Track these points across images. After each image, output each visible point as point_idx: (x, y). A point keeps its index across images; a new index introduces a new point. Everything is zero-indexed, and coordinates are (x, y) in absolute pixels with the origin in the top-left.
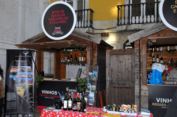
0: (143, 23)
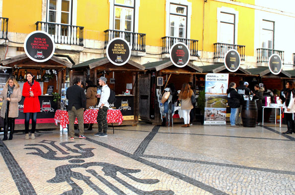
0: (61, 43)
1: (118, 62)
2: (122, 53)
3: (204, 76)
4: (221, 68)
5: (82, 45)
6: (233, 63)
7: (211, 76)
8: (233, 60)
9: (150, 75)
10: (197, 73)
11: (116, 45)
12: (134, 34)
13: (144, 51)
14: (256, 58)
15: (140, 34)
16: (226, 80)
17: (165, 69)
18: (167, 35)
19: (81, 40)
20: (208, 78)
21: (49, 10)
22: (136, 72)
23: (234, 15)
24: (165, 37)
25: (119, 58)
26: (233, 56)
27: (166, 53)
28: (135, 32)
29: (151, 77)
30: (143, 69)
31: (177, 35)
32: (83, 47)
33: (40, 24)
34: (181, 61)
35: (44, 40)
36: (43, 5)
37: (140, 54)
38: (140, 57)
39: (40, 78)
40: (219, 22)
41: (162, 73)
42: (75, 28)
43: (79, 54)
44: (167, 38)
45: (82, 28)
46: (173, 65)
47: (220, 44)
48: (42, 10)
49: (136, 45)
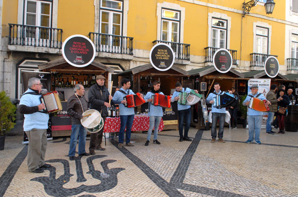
0: (112, 53)
1: (161, 68)
2: (166, 58)
3: (246, 82)
4: (261, 74)
5: (132, 54)
6: (273, 69)
7: (253, 82)
8: (273, 67)
9: (193, 81)
10: (239, 78)
11: (159, 50)
12: (179, 44)
13: (188, 60)
14: (286, 67)
15: (185, 45)
16: (268, 85)
17: (208, 75)
18: (209, 46)
19: (131, 50)
20: (251, 83)
21: (101, 22)
22: (180, 77)
23: (268, 29)
24: (208, 48)
25: (163, 64)
26: (272, 63)
27: (208, 62)
28: (181, 43)
29: (195, 83)
30: (187, 74)
31: (218, 45)
32: (132, 56)
33: (92, 34)
34: (223, 67)
35: (84, 44)
36: (96, 18)
37: (185, 62)
38: (185, 65)
39: (87, 84)
40: (255, 35)
41: (205, 78)
42: (125, 38)
43: (130, 63)
44: (209, 48)
45: (131, 39)
46: (217, 71)
47: (256, 54)
48: (95, 22)
49: (181, 55)
